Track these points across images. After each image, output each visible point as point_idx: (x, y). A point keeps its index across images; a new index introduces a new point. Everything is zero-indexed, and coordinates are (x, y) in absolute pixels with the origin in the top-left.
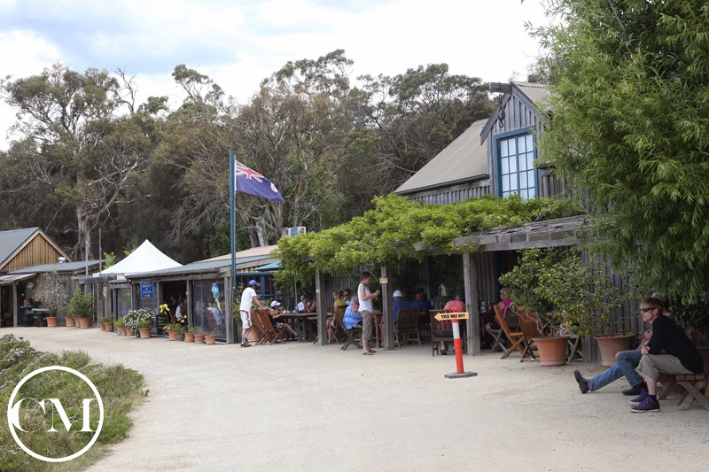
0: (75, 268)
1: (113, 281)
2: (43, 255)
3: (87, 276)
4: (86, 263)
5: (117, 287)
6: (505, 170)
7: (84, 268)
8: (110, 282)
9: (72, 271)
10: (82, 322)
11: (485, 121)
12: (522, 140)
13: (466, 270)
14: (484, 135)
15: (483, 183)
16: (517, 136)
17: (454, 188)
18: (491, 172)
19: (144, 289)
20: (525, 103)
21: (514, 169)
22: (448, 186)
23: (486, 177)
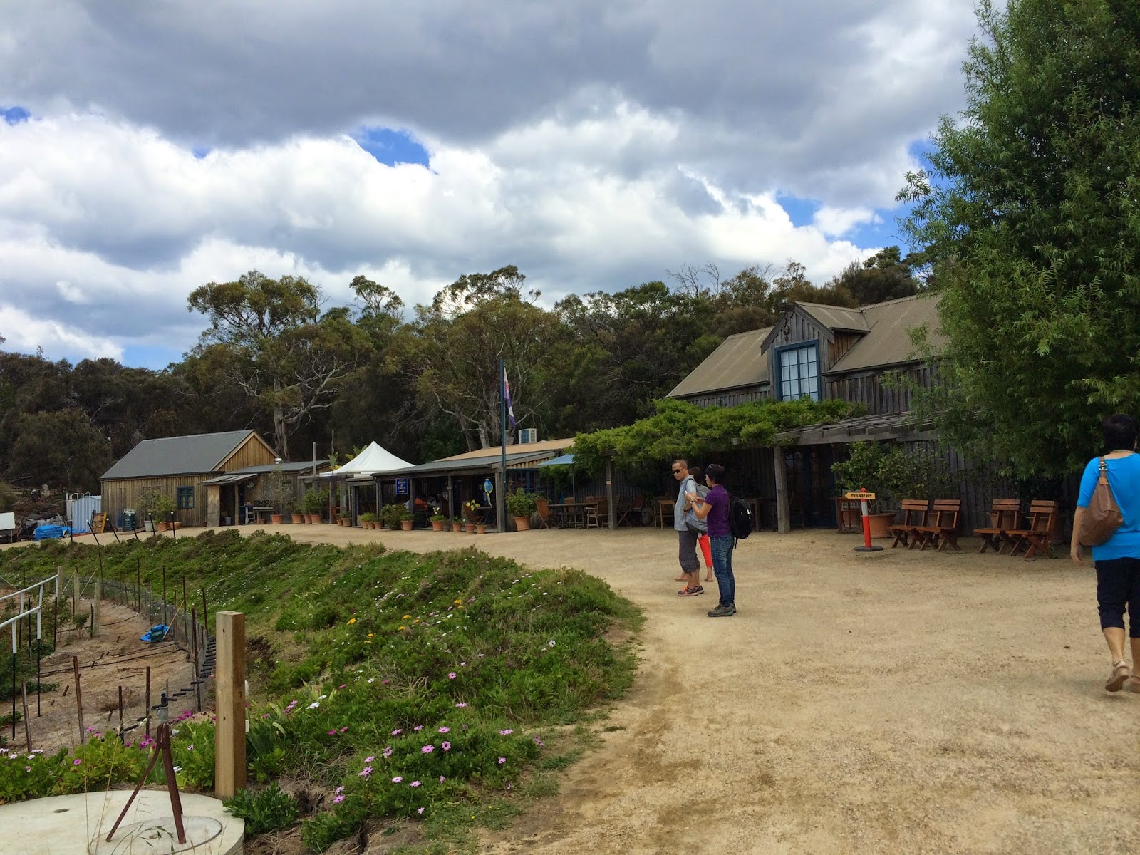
0: (300, 468)
1: (352, 479)
2: (257, 456)
3: (314, 476)
4: (314, 463)
5: (356, 484)
6: (786, 376)
7: (312, 468)
8: (347, 480)
9: (298, 471)
10: (314, 518)
11: (771, 328)
12: (804, 353)
13: (776, 461)
14: (764, 346)
15: (763, 389)
16: (798, 348)
17: (732, 394)
18: (771, 379)
19: (399, 485)
20: (808, 319)
21: (795, 376)
22: (726, 391)
23: (767, 384)
